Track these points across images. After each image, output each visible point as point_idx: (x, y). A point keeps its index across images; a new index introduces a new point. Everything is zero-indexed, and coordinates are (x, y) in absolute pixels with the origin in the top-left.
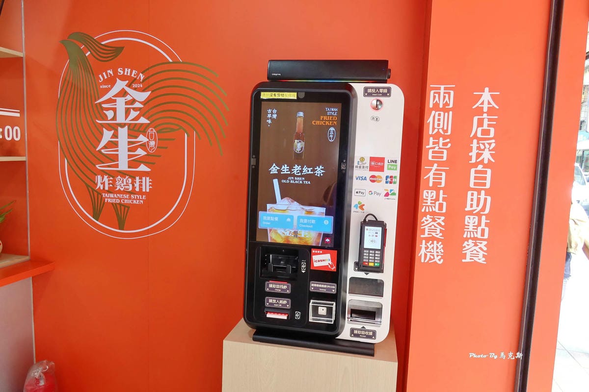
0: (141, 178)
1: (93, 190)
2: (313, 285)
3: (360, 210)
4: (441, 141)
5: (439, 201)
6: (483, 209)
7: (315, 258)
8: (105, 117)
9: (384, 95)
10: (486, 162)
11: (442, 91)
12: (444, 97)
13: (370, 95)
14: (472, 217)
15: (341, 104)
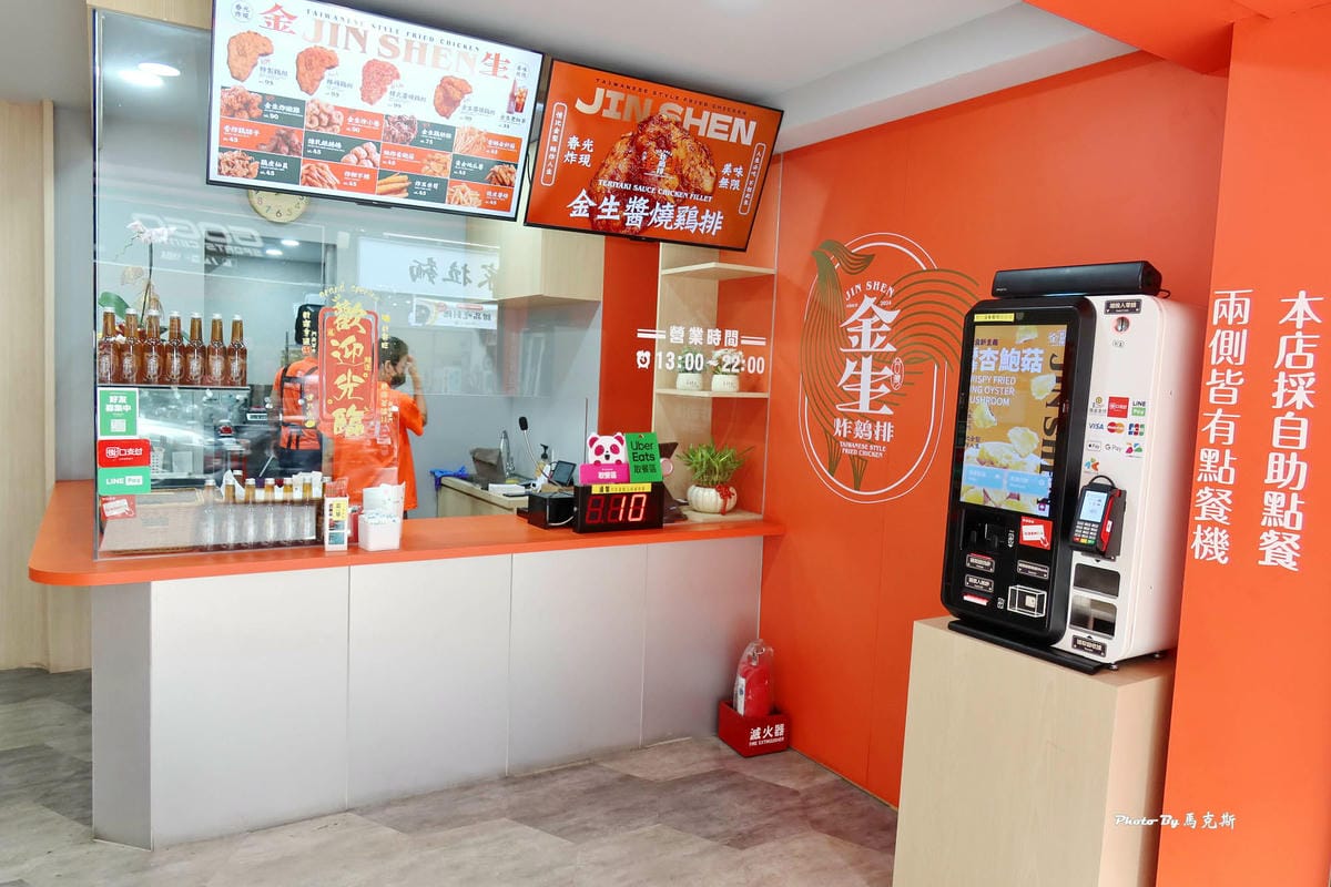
0: (882, 424)
1: (831, 436)
2: (1020, 565)
3: (1093, 471)
4: (1229, 373)
5: (1223, 465)
6: (1295, 482)
7: (1025, 529)
8: (849, 345)
9: (1132, 310)
10: (1299, 407)
11: (1232, 299)
12: (1236, 308)
13: (1113, 311)
14: (1275, 494)
15: (1066, 326)
